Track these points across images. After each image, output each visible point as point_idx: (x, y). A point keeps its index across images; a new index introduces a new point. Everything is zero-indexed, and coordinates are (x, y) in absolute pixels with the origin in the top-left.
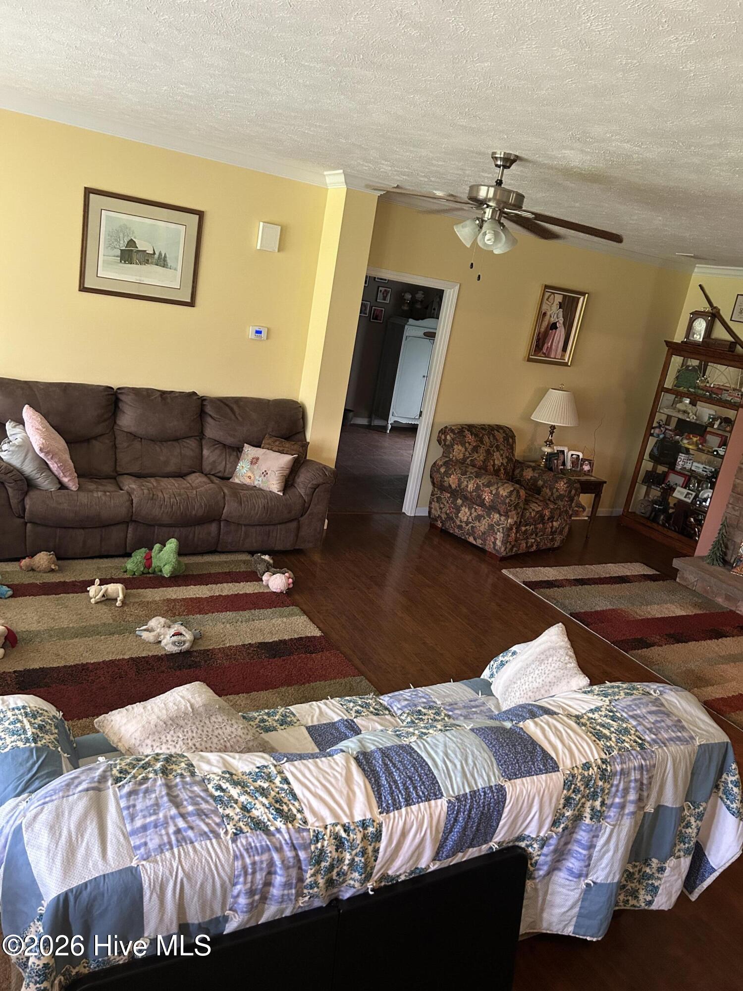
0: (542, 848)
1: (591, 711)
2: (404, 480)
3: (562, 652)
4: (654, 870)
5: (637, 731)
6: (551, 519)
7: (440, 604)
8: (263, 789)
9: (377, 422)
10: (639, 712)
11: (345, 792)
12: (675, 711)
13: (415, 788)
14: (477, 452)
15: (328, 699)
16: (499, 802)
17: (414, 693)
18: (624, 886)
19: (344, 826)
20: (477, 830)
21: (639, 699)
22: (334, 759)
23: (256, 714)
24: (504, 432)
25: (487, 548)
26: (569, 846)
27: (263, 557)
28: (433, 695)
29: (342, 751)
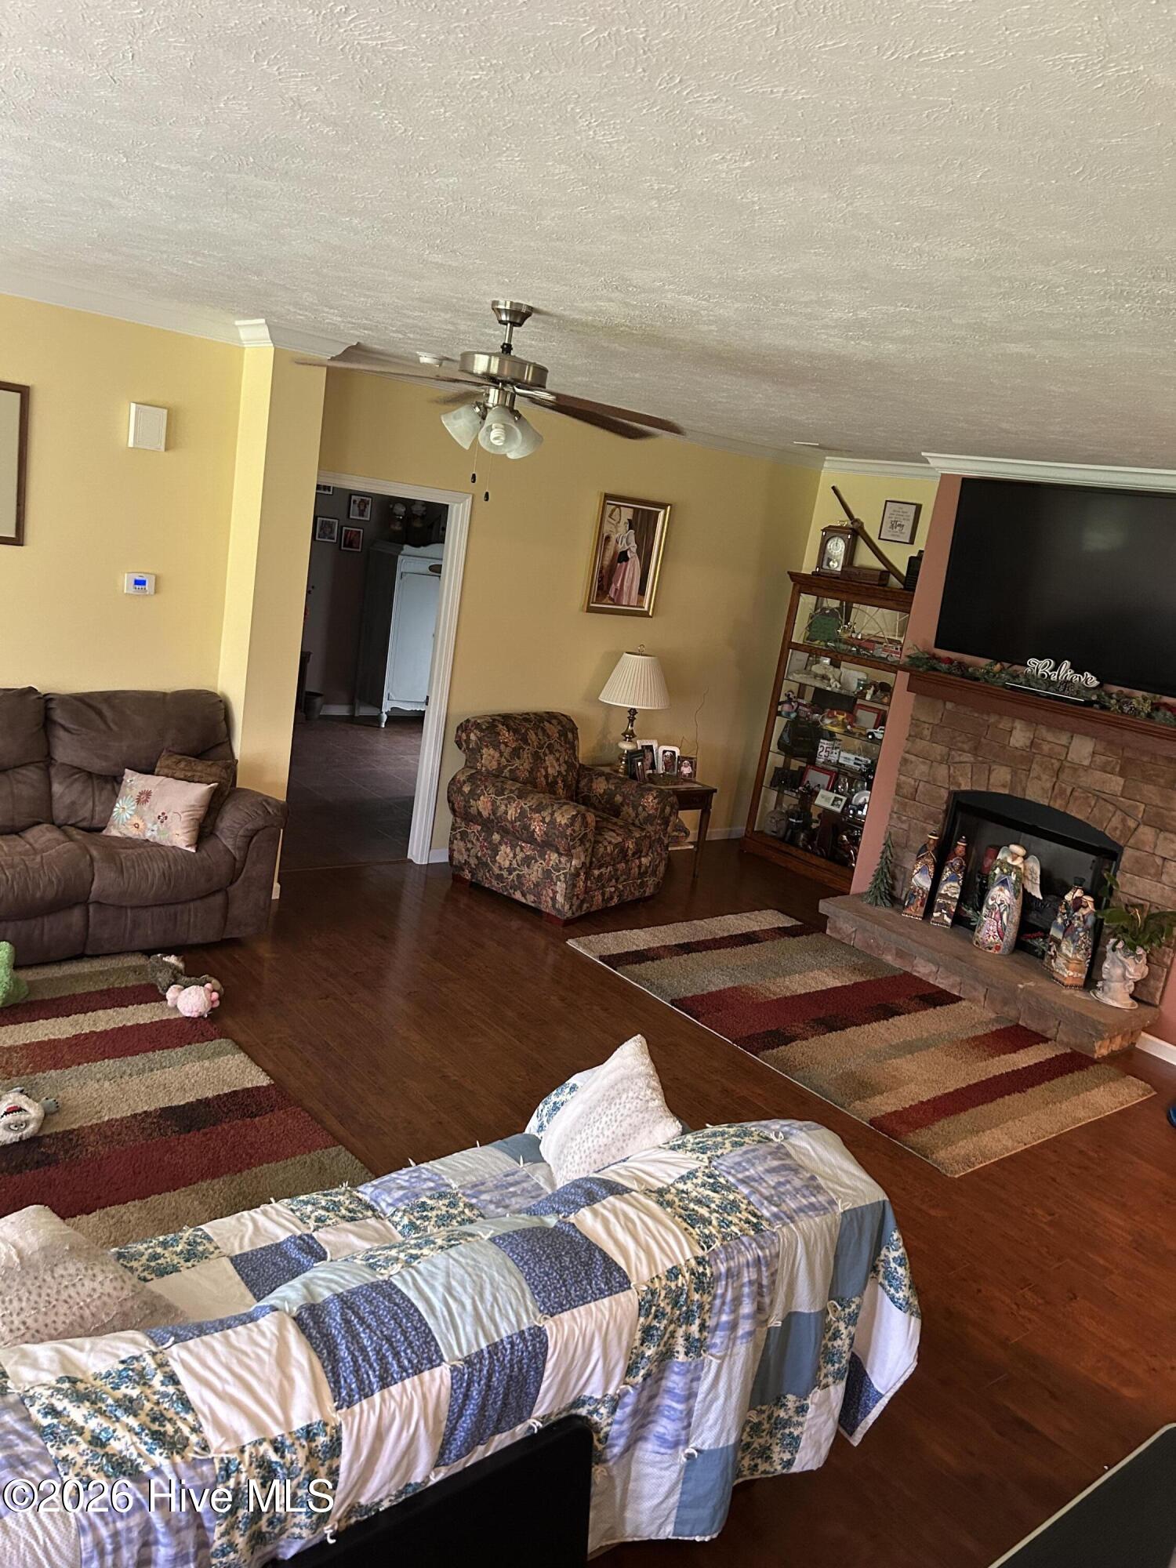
0: (613, 1411)
1: (683, 1179)
2: (408, 805)
3: (641, 1082)
4: (791, 1413)
5: (749, 1203)
6: (638, 853)
7: (469, 1007)
8: (131, 1400)
9: (365, 711)
10: (752, 1171)
11: (276, 1383)
12: (807, 1162)
13: (396, 1355)
14: (519, 758)
15: (270, 1203)
16: (537, 1354)
17: (416, 1174)
18: (748, 1445)
19: (273, 1442)
20: (505, 1404)
21: (753, 1150)
22: (258, 1327)
23: (141, 1247)
24: (560, 722)
25: (543, 907)
26: (657, 1401)
27: (166, 959)
28: (446, 1173)
29: (274, 1309)
